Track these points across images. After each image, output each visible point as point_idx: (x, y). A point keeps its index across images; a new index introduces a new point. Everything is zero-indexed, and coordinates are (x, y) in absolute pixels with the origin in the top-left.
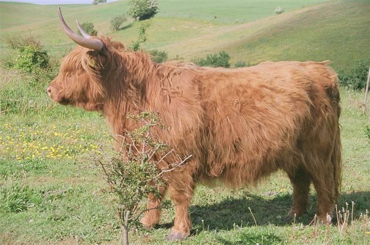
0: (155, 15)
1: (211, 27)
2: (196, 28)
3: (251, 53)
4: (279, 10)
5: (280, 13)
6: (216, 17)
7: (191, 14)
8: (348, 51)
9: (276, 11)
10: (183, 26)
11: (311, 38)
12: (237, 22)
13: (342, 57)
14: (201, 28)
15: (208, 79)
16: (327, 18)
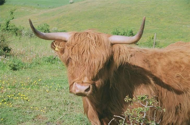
0: (4, 3)
1: (36, 10)
2: (28, 10)
3: (59, 24)
4: (72, 2)
5: (72, 3)
6: (38, 5)
7: (25, 3)
8: (108, 23)
9: (70, 2)
10: (21, 9)
11: (89, 16)
12: (50, 8)
13: (105, 26)
14: (31, 10)
15: (153, 58)
16: (96, 6)
